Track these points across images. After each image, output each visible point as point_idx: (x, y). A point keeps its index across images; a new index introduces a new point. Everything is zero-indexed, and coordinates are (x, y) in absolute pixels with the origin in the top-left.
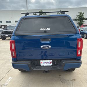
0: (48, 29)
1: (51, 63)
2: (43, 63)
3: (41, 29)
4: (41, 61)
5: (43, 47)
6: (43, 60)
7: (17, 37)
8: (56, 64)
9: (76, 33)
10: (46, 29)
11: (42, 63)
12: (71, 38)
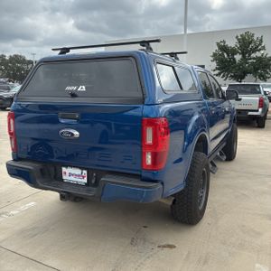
0: (82, 88)
1: (84, 177)
2: (68, 174)
4: (64, 169)
7: (19, 104)
8: (93, 181)
9: (143, 103)
10: (78, 88)
11: (65, 173)
12: (132, 116)
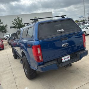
0: (62, 30)
1: (69, 58)
2: (64, 59)
3: (58, 31)
5: (64, 45)
6: (63, 57)
7: (41, 41)
8: (72, 57)
10: (61, 30)
